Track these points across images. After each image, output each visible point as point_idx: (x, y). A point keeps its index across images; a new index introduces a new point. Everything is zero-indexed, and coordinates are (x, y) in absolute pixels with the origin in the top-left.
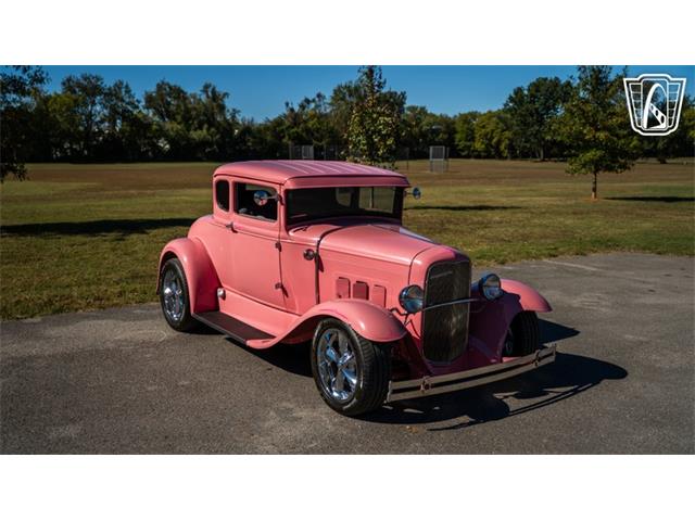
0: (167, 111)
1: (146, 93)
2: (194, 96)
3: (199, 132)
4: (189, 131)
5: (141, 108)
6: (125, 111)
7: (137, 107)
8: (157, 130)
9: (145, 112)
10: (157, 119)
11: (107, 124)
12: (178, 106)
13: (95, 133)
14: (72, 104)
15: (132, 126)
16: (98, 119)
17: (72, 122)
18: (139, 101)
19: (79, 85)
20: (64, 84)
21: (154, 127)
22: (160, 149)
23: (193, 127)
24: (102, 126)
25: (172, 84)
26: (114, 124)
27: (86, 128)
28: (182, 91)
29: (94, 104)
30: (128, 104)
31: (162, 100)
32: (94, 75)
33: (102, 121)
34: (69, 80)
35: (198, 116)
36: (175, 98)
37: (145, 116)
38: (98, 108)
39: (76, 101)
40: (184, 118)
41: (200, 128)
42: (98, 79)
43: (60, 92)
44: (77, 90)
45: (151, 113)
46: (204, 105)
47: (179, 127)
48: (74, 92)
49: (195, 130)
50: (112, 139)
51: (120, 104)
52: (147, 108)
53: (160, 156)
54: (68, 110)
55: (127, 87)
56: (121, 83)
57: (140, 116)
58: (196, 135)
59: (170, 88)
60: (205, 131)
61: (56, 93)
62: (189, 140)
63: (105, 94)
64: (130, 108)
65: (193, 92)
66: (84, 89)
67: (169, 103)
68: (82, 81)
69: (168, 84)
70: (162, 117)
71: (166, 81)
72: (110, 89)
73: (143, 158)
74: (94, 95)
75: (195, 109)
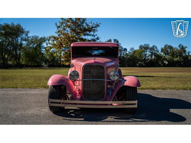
0: (167, 53)
1: (161, 48)
2: (176, 48)
3: (177, 58)
4: (173, 58)
5: (160, 52)
6: (155, 53)
7: (158, 52)
8: (164, 58)
9: (161, 53)
10: (164, 55)
11: (150, 57)
12: (171, 51)
13: (147, 59)
14: (141, 52)
15: (157, 57)
16: (148, 56)
17: (141, 57)
18: (159, 50)
19: (143, 47)
20: (139, 47)
21: (163, 57)
22: (165, 64)
23: (175, 57)
24: (149, 57)
25: (169, 45)
26: (152, 57)
27: (144, 58)
28: (172, 47)
29: (147, 52)
30: (156, 51)
31: (166, 50)
32: (147, 44)
33: (149, 56)
34: (141, 46)
35: (176, 54)
36: (170, 49)
37: (161, 54)
38: (148, 53)
39: (142, 51)
40: (172, 54)
41: (177, 57)
42: (148, 45)
43: (138, 49)
44: (143, 48)
45: (162, 53)
46: (179, 51)
47: (170, 57)
48: (142, 49)
49: (175, 58)
50: (151, 61)
51: (154, 51)
52: (162, 52)
53: (165, 65)
54: (140, 53)
55: (156, 46)
56: (154, 46)
57: (159, 54)
58: (175, 59)
59: (169, 46)
60: (178, 58)
61: (137, 50)
62: (173, 61)
63: (150, 49)
64: (157, 52)
65: (175, 47)
66: (144, 48)
67: (168, 51)
68: (144, 46)
69: (168, 45)
70: (166, 54)
71: (167, 44)
72: (151, 47)
73: (160, 66)
74: (147, 49)
75: (175, 52)
